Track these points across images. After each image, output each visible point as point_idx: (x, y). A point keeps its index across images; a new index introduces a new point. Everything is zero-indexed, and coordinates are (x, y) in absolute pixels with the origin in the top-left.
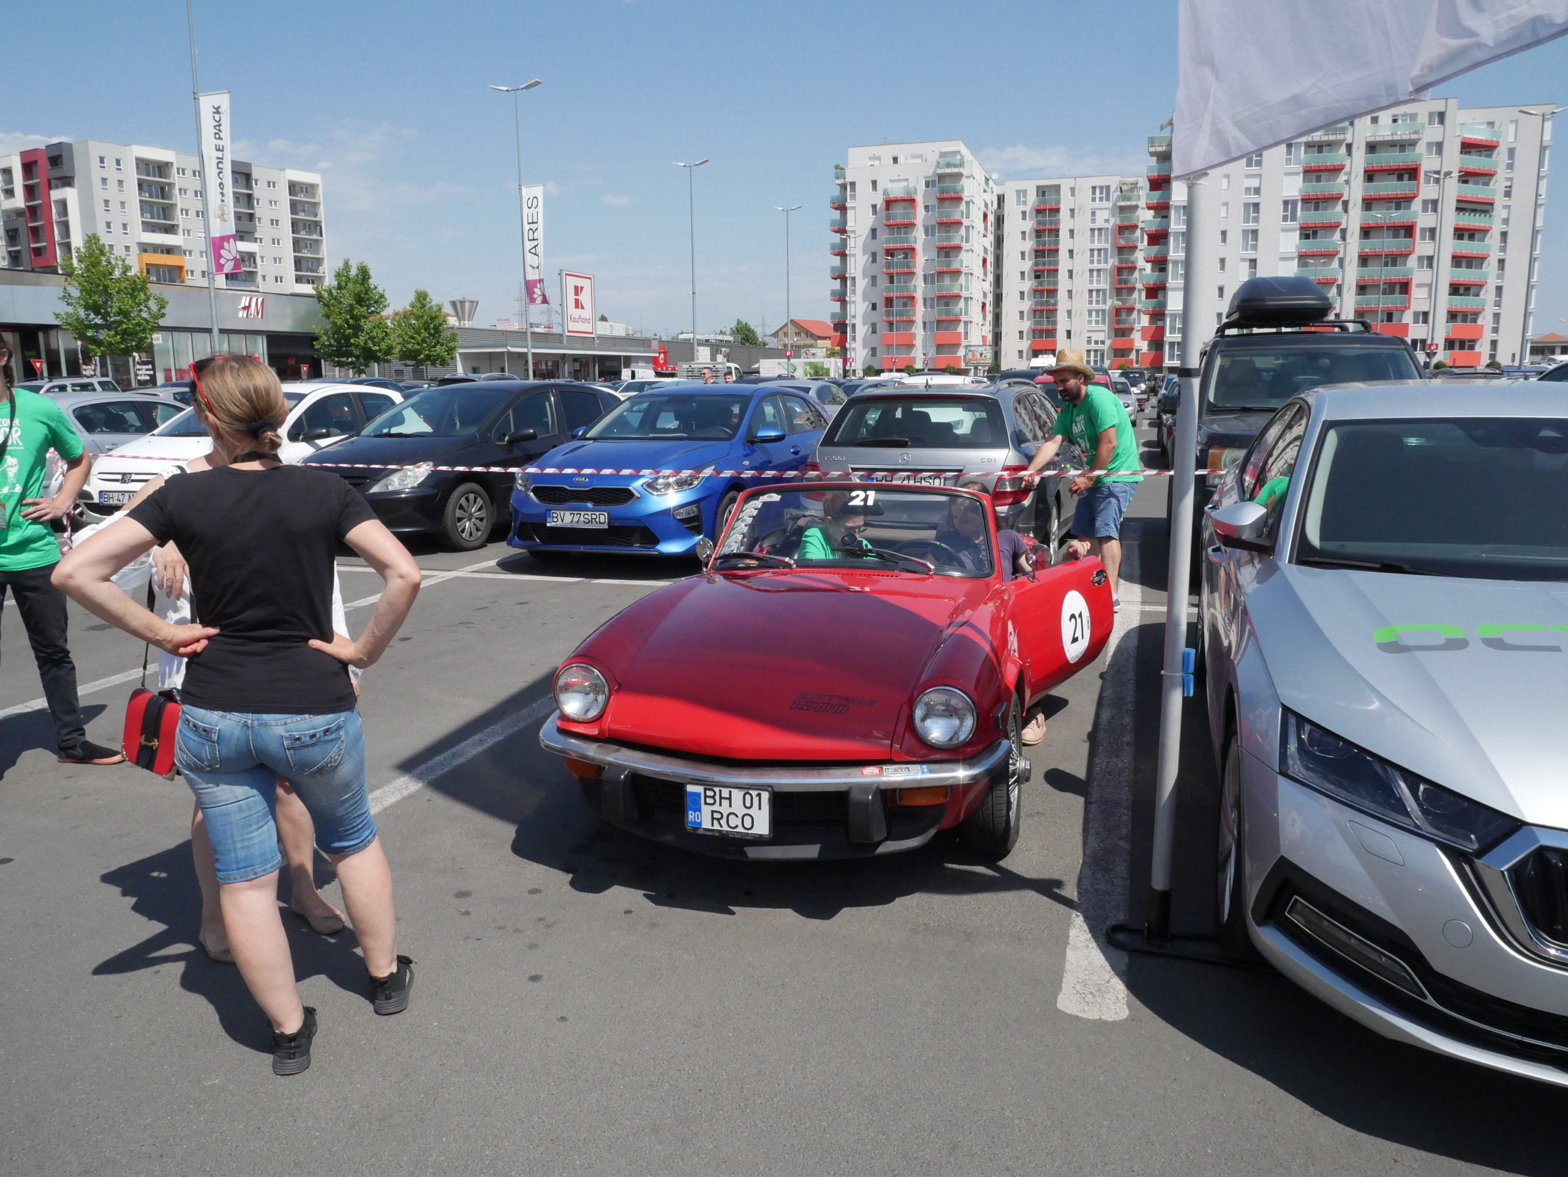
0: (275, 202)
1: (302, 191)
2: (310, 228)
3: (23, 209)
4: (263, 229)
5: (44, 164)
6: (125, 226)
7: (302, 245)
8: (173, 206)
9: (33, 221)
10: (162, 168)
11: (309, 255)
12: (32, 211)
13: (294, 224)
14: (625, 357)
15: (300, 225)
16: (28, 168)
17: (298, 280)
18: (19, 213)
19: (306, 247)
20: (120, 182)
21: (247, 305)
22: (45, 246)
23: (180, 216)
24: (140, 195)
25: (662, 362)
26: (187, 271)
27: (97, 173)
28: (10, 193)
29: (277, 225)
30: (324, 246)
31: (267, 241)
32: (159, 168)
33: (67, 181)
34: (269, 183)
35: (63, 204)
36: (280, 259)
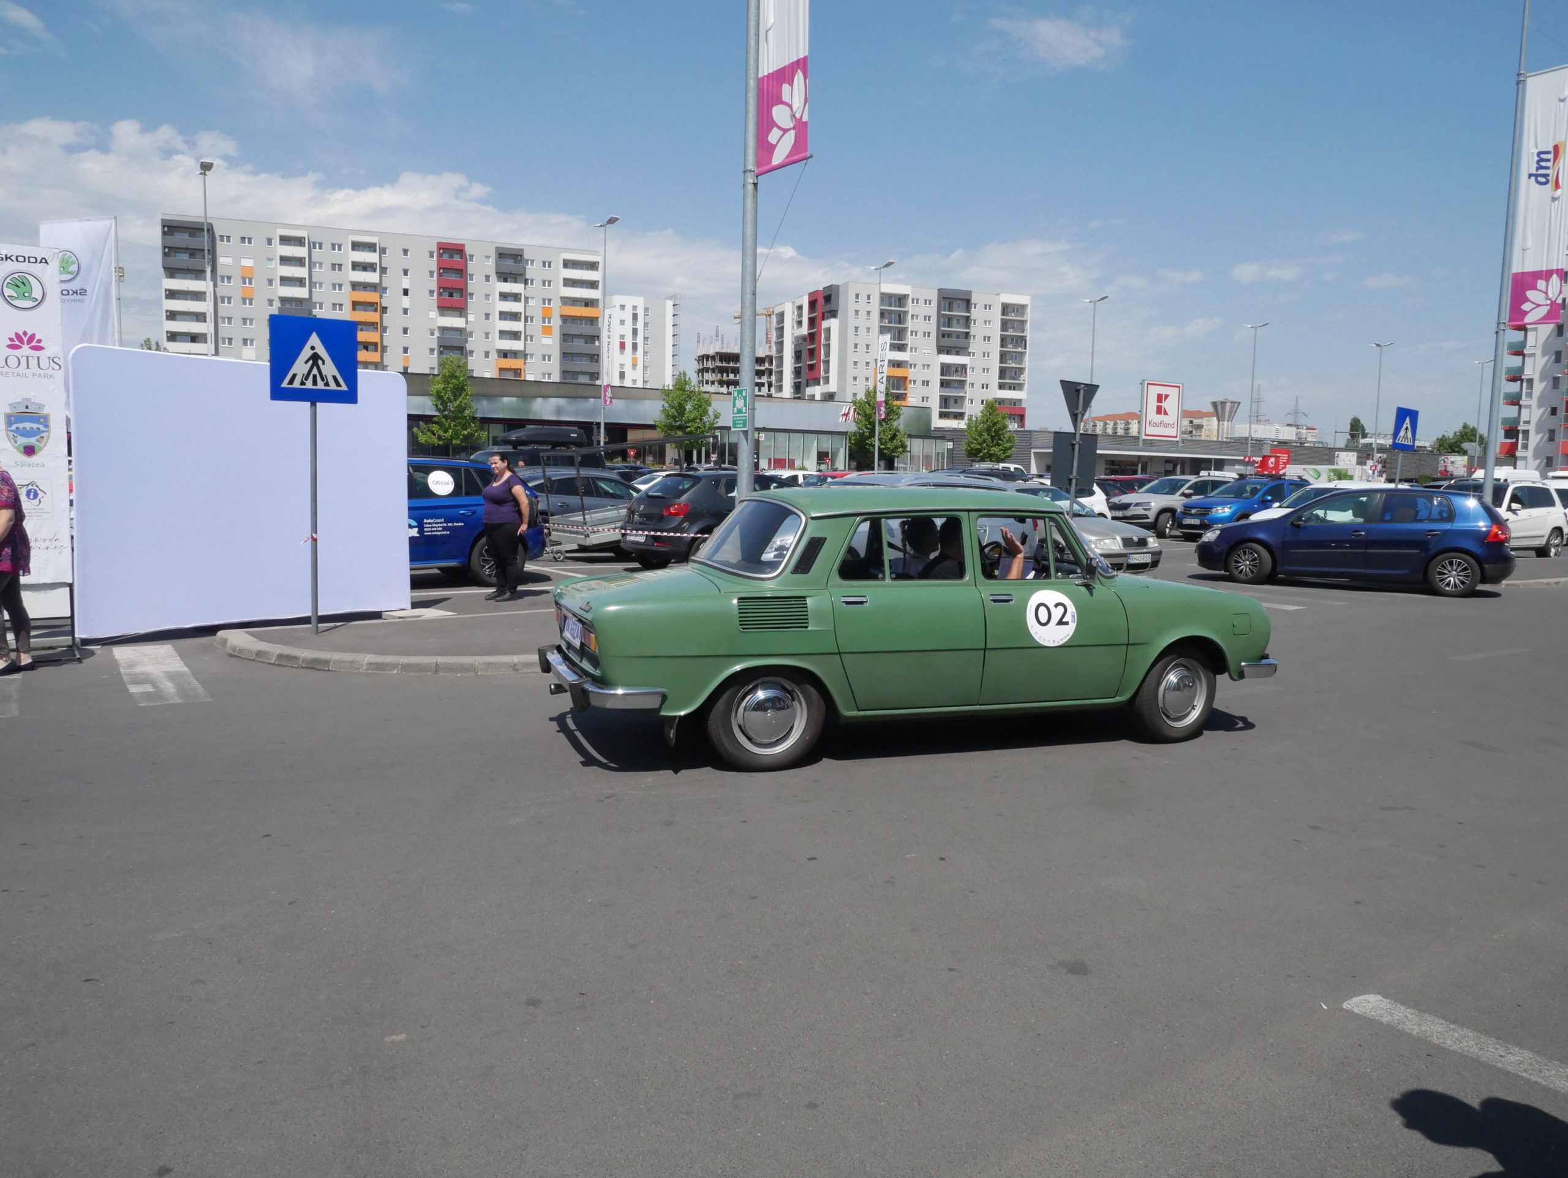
0: (990, 322)
1: (1014, 311)
2: (1017, 342)
3: (805, 335)
4: (975, 345)
5: (821, 301)
6: (868, 346)
7: (1008, 356)
8: (905, 329)
9: (811, 345)
10: (901, 299)
11: (1013, 365)
12: (812, 337)
13: (1004, 341)
14: (1215, 459)
15: (1009, 340)
16: (813, 304)
17: (1001, 387)
18: (804, 338)
19: (1012, 359)
20: (868, 313)
21: (846, 412)
22: (815, 364)
23: (910, 337)
24: (881, 321)
25: (1271, 466)
26: (910, 381)
27: (852, 306)
28: (800, 323)
29: (989, 341)
30: (1027, 357)
31: (978, 355)
32: (899, 299)
33: (833, 314)
34: (986, 306)
35: (828, 330)
36: (988, 369)
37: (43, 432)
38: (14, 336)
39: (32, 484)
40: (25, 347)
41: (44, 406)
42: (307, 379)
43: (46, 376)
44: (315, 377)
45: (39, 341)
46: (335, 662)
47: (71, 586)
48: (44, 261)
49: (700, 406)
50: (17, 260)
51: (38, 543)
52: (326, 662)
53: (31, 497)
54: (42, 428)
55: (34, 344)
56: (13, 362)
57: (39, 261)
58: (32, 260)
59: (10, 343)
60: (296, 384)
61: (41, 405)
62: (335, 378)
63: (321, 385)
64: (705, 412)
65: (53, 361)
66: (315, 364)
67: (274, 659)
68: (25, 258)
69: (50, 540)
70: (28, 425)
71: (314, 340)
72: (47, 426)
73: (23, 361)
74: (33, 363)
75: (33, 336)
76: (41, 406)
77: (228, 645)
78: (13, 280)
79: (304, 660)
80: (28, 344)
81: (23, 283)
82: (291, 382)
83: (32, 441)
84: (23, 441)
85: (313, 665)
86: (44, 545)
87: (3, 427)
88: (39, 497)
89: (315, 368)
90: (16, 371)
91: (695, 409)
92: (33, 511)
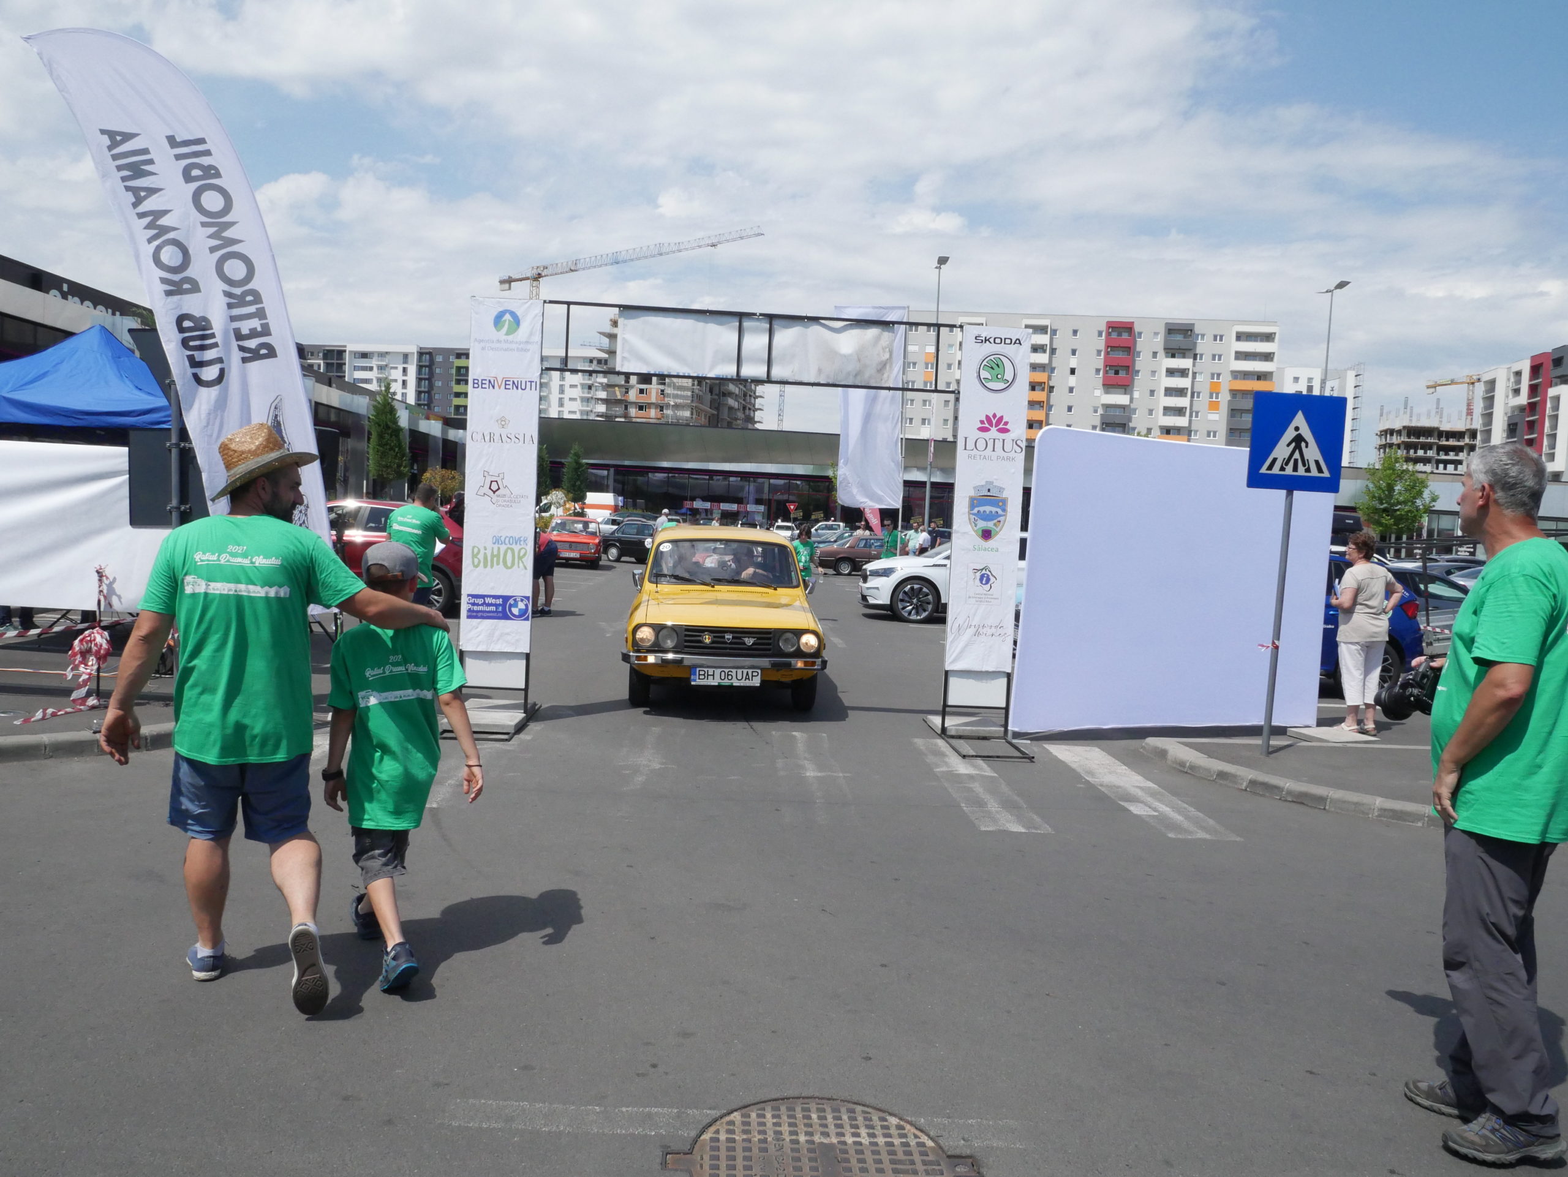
3: (1525, 405)
5: (1548, 366)
9: (1532, 416)
12: (1532, 407)
16: (1535, 370)
18: (1522, 409)
22: (1535, 438)
28: (1517, 392)
33: (1565, 379)
35: (1557, 399)
37: (1001, 516)
38: (984, 419)
39: (985, 568)
40: (994, 429)
41: (1004, 489)
42: (1287, 464)
43: (1008, 459)
44: (1296, 461)
45: (1006, 423)
46: (1334, 801)
47: (1009, 676)
48: (1018, 342)
49: (1413, 488)
50: (995, 342)
51: (985, 630)
52: (1322, 799)
53: (984, 582)
54: (1000, 512)
55: (1001, 426)
56: (981, 444)
57: (1013, 342)
58: (1008, 341)
59: (980, 425)
60: (1276, 470)
61: (1001, 488)
62: (1317, 462)
63: (1301, 471)
64: (1420, 494)
65: (1016, 444)
66: (1298, 447)
67: (1245, 784)
68: (1001, 339)
69: (996, 627)
70: (988, 509)
71: (1299, 420)
72: (1004, 510)
73: (990, 444)
74: (999, 444)
75: (1001, 418)
76: (1001, 490)
77: (1169, 757)
78: (990, 362)
79: (1289, 793)
80: (996, 427)
81: (998, 365)
82: (1270, 468)
83: (990, 525)
84: (982, 524)
85: (1301, 799)
86: (990, 632)
87: (967, 510)
88: (991, 582)
89: (1297, 451)
90: (983, 453)
91: (1406, 490)
92: (984, 596)
